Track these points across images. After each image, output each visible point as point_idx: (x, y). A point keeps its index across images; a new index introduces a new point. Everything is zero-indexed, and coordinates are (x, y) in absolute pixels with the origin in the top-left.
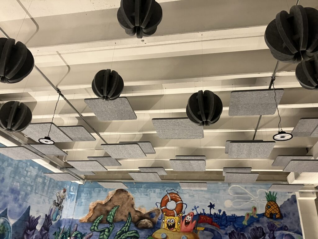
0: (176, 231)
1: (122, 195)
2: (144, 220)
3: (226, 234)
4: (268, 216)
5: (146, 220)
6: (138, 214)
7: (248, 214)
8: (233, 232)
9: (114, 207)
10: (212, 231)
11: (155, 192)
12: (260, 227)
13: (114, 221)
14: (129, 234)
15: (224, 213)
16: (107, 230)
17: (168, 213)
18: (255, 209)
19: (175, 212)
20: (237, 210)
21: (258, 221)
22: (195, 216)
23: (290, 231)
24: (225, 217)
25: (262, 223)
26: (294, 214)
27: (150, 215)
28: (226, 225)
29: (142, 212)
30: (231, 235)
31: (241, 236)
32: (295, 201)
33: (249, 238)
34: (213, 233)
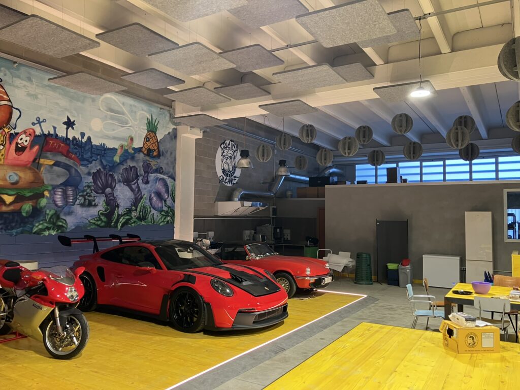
3: (89, 174)
4: (145, 152)
7: (122, 147)
8: (99, 171)
10: (67, 167)
12: (134, 167)
15: (89, 138)
18: (132, 139)
20: (107, 137)
21: (133, 158)
23: (164, 174)
24: (90, 146)
25: (137, 162)
26: (171, 153)
28: (91, 160)
30: (96, 176)
31: (110, 179)
32: (175, 137)
33: (120, 181)
34: (69, 170)
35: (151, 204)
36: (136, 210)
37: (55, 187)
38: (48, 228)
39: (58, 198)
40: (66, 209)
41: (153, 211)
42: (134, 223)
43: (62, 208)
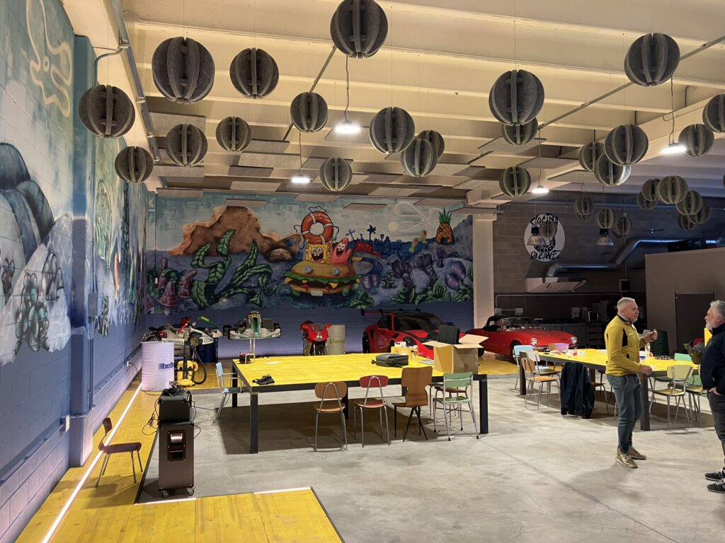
0: (325, 263)
1: (238, 214)
2: (277, 250)
3: (389, 264)
4: (439, 241)
5: (281, 250)
6: (269, 242)
7: (416, 240)
8: (397, 261)
9: (227, 231)
10: (371, 261)
11: (291, 210)
12: (428, 254)
13: (230, 252)
14: (256, 269)
15: (388, 238)
16: (220, 265)
17: (313, 239)
18: (425, 233)
19: (323, 238)
20: (403, 234)
21: (427, 247)
22: (349, 243)
23: (460, 257)
24: (388, 244)
25: (431, 250)
26: (467, 238)
27: (287, 243)
28: (390, 253)
29: (274, 239)
30: (394, 265)
31: (406, 266)
32: (471, 223)
33: (415, 267)
34: (373, 263)
35: (447, 284)
36: (432, 289)
37: (363, 276)
38: (360, 304)
39: (366, 283)
40: (372, 290)
41: (449, 290)
42: (431, 299)
43: (369, 290)
